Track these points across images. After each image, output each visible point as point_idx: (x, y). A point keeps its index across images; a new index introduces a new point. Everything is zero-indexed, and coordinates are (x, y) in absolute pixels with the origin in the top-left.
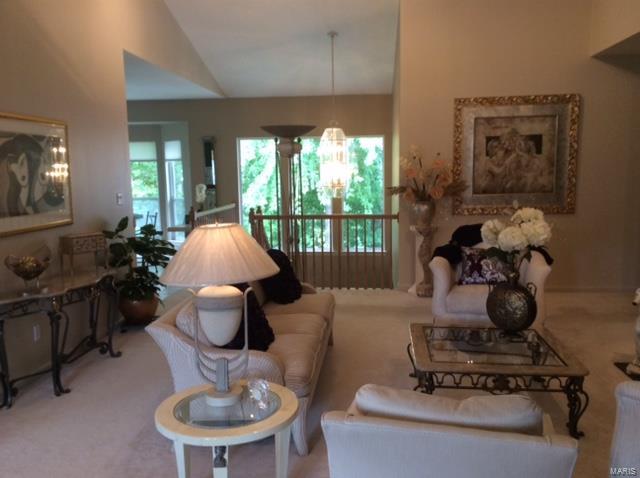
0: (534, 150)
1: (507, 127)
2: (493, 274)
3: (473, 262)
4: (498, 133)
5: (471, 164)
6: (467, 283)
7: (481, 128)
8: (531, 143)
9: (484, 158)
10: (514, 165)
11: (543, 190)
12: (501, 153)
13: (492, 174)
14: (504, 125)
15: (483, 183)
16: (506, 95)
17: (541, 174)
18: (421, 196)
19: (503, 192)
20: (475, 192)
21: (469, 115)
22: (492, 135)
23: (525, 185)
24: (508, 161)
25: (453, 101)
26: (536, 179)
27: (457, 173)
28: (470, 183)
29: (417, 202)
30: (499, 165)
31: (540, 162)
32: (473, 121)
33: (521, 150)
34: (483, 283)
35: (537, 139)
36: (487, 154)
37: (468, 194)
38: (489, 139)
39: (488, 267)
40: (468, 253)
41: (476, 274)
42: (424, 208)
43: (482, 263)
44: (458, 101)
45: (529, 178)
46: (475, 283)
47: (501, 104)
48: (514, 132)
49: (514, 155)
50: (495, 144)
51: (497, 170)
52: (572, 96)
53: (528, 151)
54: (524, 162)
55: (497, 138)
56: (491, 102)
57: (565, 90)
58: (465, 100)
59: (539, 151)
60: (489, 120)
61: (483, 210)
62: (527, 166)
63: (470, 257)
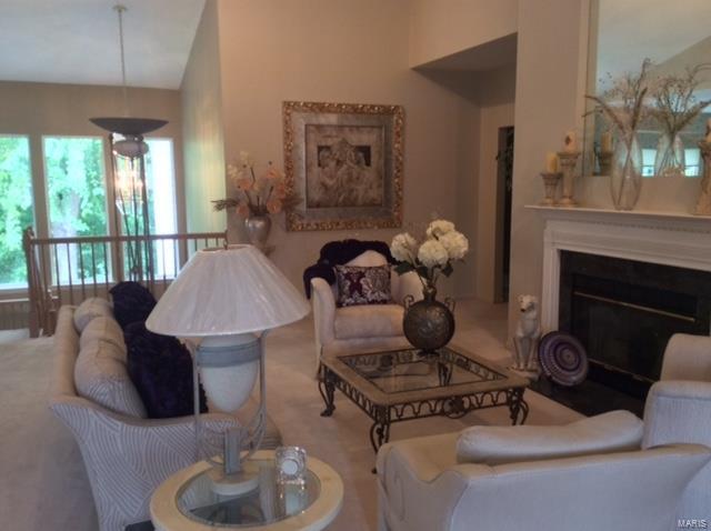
0: (363, 161)
1: (337, 137)
2: (373, 293)
3: (352, 281)
4: (329, 142)
5: (303, 175)
6: (347, 305)
7: (312, 136)
8: (361, 155)
9: (316, 169)
10: (346, 177)
11: (372, 204)
12: (333, 164)
14: (334, 133)
15: (317, 195)
16: (336, 100)
17: (371, 188)
18: (257, 211)
19: (336, 206)
20: (309, 206)
21: (300, 121)
22: (323, 144)
23: (356, 199)
24: (339, 173)
25: (280, 105)
26: (366, 192)
27: (290, 184)
28: (303, 196)
29: (250, 218)
30: (331, 177)
31: (369, 174)
32: (303, 127)
33: (352, 161)
34: (364, 304)
35: (366, 150)
36: (319, 165)
37: (302, 207)
38: (320, 148)
39: (368, 284)
40: (345, 272)
41: (356, 294)
42: (259, 224)
43: (362, 282)
44: (287, 105)
45: (360, 190)
46: (356, 304)
47: (329, 112)
48: (344, 142)
49: (345, 166)
50: (327, 154)
51: (330, 182)
52: (397, 107)
53: (358, 163)
54: (355, 175)
55: (328, 148)
56: (321, 108)
57: (391, 102)
58: (295, 103)
59: (368, 164)
60: (319, 127)
61: (317, 225)
62: (358, 178)
63: (348, 276)
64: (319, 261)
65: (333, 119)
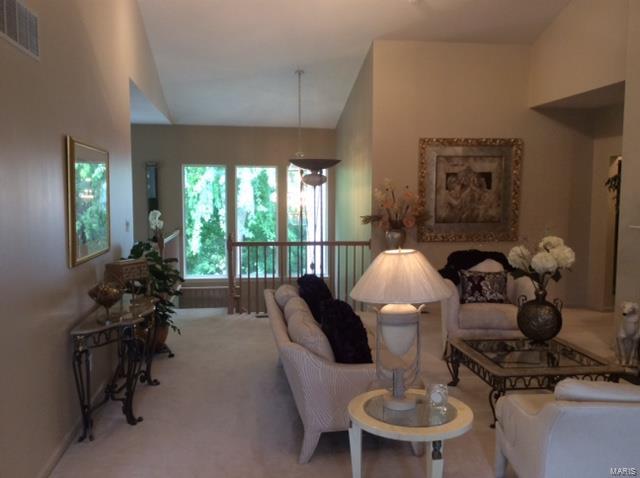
0: (485, 185)
1: (463, 165)
2: (491, 293)
3: (473, 283)
4: (456, 170)
5: (433, 196)
6: (470, 302)
7: (442, 166)
8: (483, 179)
9: (444, 192)
10: (469, 198)
11: (490, 221)
12: (458, 188)
13: (450, 205)
14: (461, 163)
15: (443, 213)
16: (464, 136)
17: (491, 207)
18: (396, 226)
19: (460, 222)
20: (437, 222)
21: (432, 154)
22: (451, 171)
23: (477, 216)
24: (463, 195)
25: (417, 141)
26: (486, 211)
27: (422, 204)
28: (433, 214)
29: (390, 231)
30: (456, 198)
31: (489, 196)
32: (435, 159)
33: (475, 185)
34: (483, 302)
35: (487, 176)
36: (447, 188)
37: (431, 222)
38: (448, 175)
39: (487, 286)
40: (468, 275)
41: (477, 294)
42: (397, 235)
43: (482, 284)
44: (423, 141)
45: (481, 210)
46: (476, 301)
47: (458, 145)
48: (469, 170)
49: (468, 190)
50: (454, 179)
51: (455, 203)
52: (516, 140)
53: (480, 186)
54: (477, 196)
55: (455, 175)
56: (450, 142)
57: (509, 135)
58: (430, 139)
59: (489, 187)
60: (449, 158)
61: (443, 237)
62: (479, 199)
63: (470, 279)
64: (447, 266)
65: (459, 150)
